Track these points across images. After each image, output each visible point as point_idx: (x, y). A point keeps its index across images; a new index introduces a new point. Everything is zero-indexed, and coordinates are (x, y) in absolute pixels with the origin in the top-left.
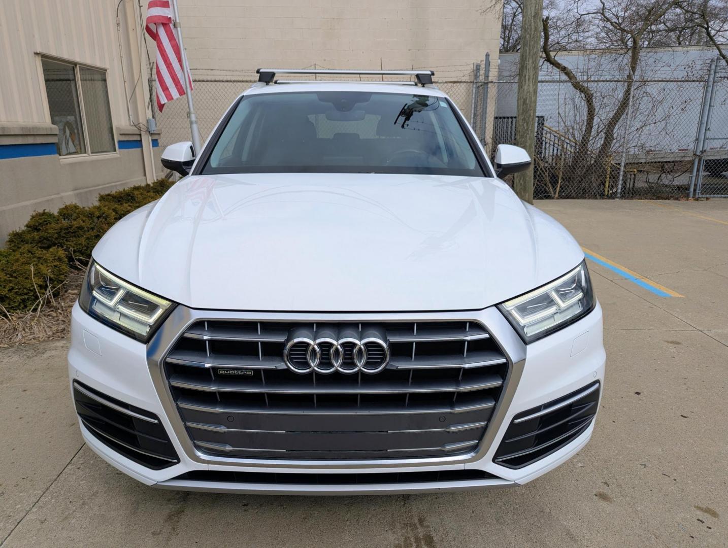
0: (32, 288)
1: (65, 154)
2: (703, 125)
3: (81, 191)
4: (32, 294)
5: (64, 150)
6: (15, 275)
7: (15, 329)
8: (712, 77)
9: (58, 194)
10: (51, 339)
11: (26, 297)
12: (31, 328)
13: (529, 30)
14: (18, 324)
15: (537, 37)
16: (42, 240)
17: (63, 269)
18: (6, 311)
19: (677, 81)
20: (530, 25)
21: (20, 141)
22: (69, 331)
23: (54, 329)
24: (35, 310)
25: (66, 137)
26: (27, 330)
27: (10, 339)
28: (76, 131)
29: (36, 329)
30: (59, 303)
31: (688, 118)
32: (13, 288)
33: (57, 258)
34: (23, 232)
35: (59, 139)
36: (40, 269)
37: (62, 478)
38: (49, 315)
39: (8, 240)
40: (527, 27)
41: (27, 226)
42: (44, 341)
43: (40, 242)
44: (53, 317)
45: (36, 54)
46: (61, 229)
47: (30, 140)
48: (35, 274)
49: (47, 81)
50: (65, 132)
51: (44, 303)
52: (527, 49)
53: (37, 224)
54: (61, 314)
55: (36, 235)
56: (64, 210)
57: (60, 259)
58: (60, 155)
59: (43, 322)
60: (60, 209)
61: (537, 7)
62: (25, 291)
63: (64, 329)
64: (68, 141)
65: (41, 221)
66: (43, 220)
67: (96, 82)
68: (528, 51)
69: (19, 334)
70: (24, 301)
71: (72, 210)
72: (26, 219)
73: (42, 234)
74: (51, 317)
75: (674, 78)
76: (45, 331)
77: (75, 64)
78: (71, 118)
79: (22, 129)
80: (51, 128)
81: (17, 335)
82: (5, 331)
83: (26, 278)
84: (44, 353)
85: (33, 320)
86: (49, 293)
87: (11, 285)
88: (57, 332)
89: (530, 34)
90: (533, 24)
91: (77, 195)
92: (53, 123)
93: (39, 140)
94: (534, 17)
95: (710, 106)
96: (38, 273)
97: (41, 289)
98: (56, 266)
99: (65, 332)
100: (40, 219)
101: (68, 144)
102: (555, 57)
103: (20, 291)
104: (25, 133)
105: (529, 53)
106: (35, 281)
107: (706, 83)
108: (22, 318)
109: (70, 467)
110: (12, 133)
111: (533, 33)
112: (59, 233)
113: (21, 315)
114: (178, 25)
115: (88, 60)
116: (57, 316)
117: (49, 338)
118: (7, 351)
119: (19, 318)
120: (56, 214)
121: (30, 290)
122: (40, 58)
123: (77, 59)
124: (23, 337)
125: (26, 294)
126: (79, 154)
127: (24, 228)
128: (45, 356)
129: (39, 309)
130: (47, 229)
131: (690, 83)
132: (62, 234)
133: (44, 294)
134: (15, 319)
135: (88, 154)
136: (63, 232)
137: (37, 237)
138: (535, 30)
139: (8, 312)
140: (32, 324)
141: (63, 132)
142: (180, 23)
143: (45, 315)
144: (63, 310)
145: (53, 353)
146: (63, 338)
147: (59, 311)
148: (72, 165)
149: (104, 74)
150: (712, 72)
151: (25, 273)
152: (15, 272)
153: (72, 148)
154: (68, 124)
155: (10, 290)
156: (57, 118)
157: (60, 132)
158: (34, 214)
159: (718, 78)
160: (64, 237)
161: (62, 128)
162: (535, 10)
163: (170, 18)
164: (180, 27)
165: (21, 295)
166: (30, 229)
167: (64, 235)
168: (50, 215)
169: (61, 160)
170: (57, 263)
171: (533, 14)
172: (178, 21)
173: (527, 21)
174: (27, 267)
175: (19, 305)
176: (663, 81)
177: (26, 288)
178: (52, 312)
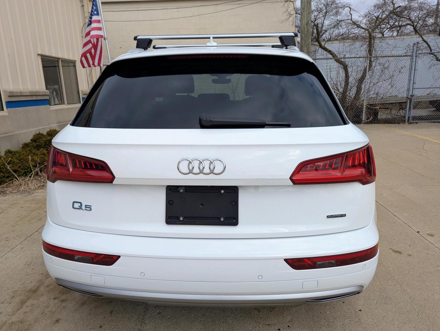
0: (29, 167)
1: (53, 105)
2: (411, 80)
3: (61, 124)
4: (29, 169)
5: (52, 102)
6: (22, 160)
7: (21, 185)
8: (414, 53)
9: (49, 125)
10: (37, 189)
11: (27, 170)
12: (28, 184)
13: (304, 32)
14: (22, 182)
15: (309, 35)
16: (38, 146)
17: (46, 159)
18: (17, 177)
19: (394, 56)
20: (304, 29)
21: (29, 99)
22: (45, 186)
23: (39, 185)
24: (30, 177)
25: (54, 96)
26: (26, 185)
27: (18, 189)
28: (59, 93)
29: (30, 185)
30: (42, 174)
31: (402, 77)
32: (20, 166)
33: (42, 153)
34: (29, 143)
35: (49, 98)
36: (34, 158)
37: (32, 236)
38: (37, 179)
39: (21, 147)
40: (302, 30)
41: (31, 140)
42: (34, 190)
43: (36, 147)
44: (39, 180)
45: (38, 55)
46: (46, 141)
47: (35, 98)
48: (31, 160)
49: (43, 67)
50: (53, 93)
51: (35, 173)
52: (303, 42)
53: (36, 139)
54: (42, 178)
55: (35, 144)
56: (49, 132)
57: (44, 154)
58: (50, 105)
59: (34, 182)
60: (47, 132)
61: (308, 19)
62: (26, 168)
63: (43, 185)
64: (55, 98)
65: (37, 137)
66: (39, 137)
67: (70, 67)
68: (304, 43)
69: (22, 187)
70: (25, 173)
71: (53, 132)
72: (31, 137)
73: (37, 143)
74: (38, 180)
75: (392, 55)
76: (35, 186)
77: (59, 59)
78: (56, 87)
79: (30, 92)
80: (45, 92)
81: (21, 187)
82: (16, 185)
83: (27, 162)
84: (32, 194)
85: (29, 181)
86: (37, 169)
87: (20, 165)
88: (40, 186)
89: (305, 34)
90: (306, 28)
91: (59, 126)
92: (47, 89)
93: (39, 98)
94: (306, 24)
95: (415, 70)
96: (33, 160)
97: (34, 167)
98: (42, 157)
99: (44, 186)
100: (37, 136)
101: (55, 100)
102: (324, 45)
103: (24, 168)
104: (32, 94)
105: (305, 44)
106: (31, 164)
107: (412, 57)
108: (24, 180)
109: (36, 233)
110: (25, 95)
111: (306, 33)
112: (45, 143)
113: (24, 179)
114: (106, 39)
115: (66, 57)
116: (41, 180)
117: (36, 188)
118: (16, 193)
119: (23, 180)
120: (45, 134)
121: (28, 167)
122: (40, 57)
123: (60, 56)
124: (24, 188)
125: (27, 169)
126: (60, 105)
127: (29, 141)
128: (33, 195)
129: (32, 176)
130: (40, 141)
131: (402, 57)
132: (47, 143)
133: (35, 169)
134: (21, 180)
135: (66, 105)
136: (48, 142)
137: (35, 145)
138: (307, 32)
139: (18, 177)
140: (29, 182)
141: (52, 94)
142: (107, 38)
143: (35, 179)
144: (44, 177)
145: (37, 194)
146: (42, 189)
147: (42, 177)
148: (57, 111)
149: (75, 63)
150: (415, 51)
151: (27, 159)
152: (22, 159)
153: (57, 102)
154: (55, 90)
155: (19, 167)
156: (49, 87)
157: (50, 94)
158: (35, 134)
159: (418, 54)
160: (48, 145)
161: (51, 91)
162: (307, 20)
163: (102, 36)
164: (107, 40)
165: (24, 169)
166: (32, 141)
167: (48, 144)
168: (42, 135)
169: (51, 108)
170: (42, 156)
171: (306, 23)
172: (106, 37)
173: (303, 27)
174: (27, 157)
175: (23, 174)
176: (386, 57)
177: (26, 166)
178: (38, 178)
